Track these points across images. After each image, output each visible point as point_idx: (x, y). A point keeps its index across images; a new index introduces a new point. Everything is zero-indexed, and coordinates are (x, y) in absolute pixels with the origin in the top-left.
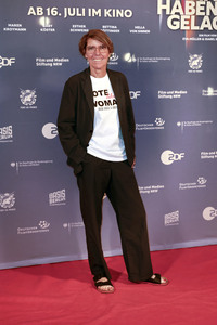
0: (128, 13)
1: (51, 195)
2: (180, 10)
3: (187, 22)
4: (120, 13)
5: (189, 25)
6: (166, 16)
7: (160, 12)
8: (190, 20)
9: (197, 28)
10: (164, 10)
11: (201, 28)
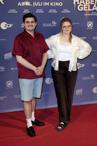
6: (77, 5)
9: (91, 10)
10: (76, 2)
11: (93, 10)
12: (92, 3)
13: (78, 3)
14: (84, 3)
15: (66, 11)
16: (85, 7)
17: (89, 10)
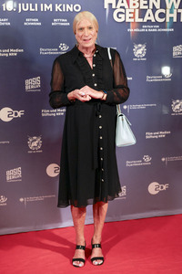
0: (77, 8)
1: (8, 173)
2: (125, 4)
3: (132, 15)
4: (69, 8)
5: (134, 17)
6: (112, 10)
7: (106, 6)
8: (134, 13)
9: (141, 20)
10: (110, 5)
11: (145, 20)
12: (142, 7)
13: (114, 7)
14: (126, 7)
16: (128, 15)
17: (138, 20)
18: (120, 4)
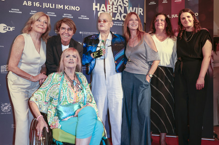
0: (77, 9)
2: (105, 9)
4: (73, 8)
6: (97, 12)
7: (94, 9)
9: (113, 19)
10: (96, 9)
11: (116, 19)
12: (114, 11)
13: (98, 10)
14: (105, 10)
15: (84, 17)
18: (102, 9)
